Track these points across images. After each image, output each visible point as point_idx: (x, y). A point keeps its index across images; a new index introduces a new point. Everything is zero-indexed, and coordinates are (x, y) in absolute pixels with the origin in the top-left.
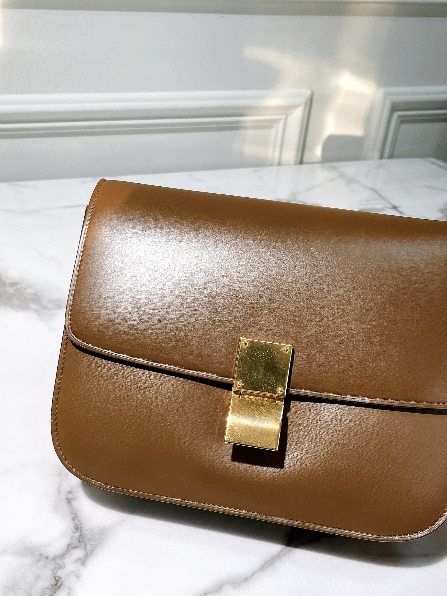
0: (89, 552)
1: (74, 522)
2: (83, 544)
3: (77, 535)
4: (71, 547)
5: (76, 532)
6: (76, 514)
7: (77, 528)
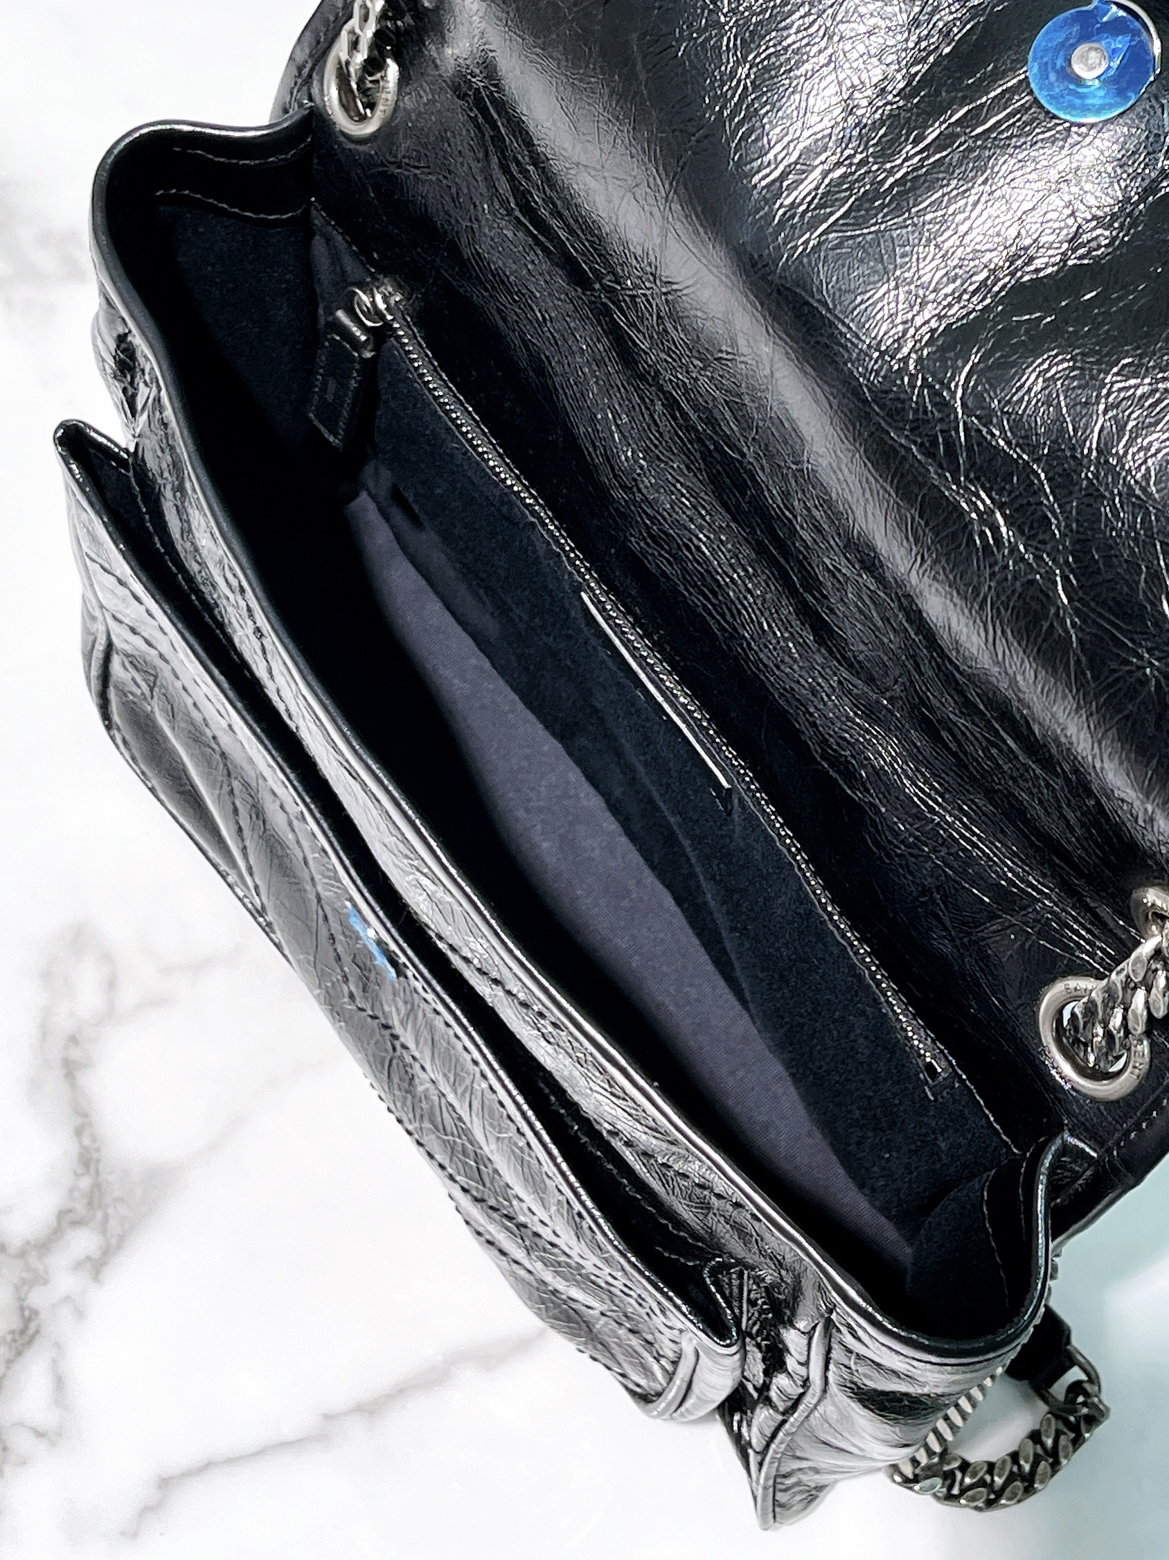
0: (114, 1241)
1: (80, 1142)
2: (99, 1215)
3: (85, 1183)
4: (66, 1220)
5: (82, 1175)
6: (86, 1115)
7: (88, 1161)
